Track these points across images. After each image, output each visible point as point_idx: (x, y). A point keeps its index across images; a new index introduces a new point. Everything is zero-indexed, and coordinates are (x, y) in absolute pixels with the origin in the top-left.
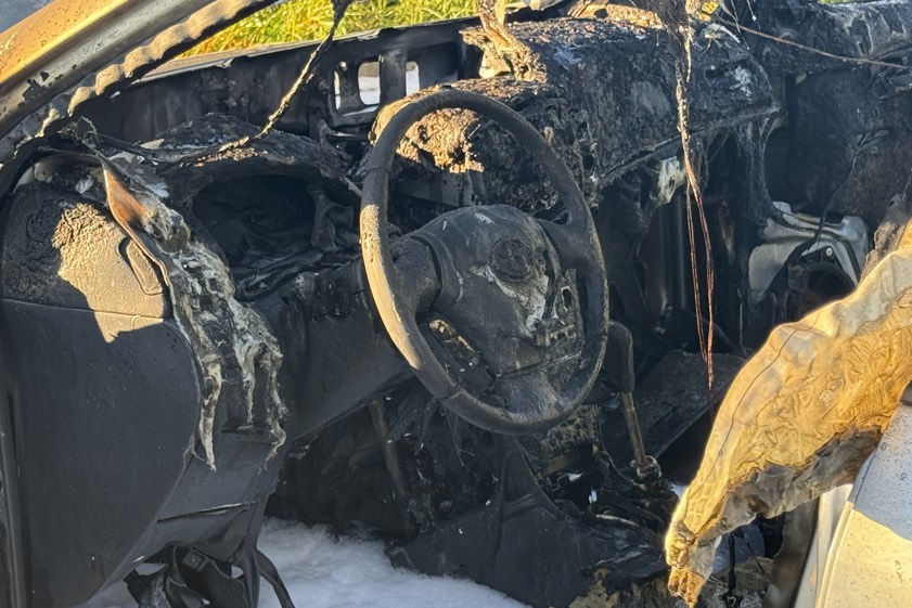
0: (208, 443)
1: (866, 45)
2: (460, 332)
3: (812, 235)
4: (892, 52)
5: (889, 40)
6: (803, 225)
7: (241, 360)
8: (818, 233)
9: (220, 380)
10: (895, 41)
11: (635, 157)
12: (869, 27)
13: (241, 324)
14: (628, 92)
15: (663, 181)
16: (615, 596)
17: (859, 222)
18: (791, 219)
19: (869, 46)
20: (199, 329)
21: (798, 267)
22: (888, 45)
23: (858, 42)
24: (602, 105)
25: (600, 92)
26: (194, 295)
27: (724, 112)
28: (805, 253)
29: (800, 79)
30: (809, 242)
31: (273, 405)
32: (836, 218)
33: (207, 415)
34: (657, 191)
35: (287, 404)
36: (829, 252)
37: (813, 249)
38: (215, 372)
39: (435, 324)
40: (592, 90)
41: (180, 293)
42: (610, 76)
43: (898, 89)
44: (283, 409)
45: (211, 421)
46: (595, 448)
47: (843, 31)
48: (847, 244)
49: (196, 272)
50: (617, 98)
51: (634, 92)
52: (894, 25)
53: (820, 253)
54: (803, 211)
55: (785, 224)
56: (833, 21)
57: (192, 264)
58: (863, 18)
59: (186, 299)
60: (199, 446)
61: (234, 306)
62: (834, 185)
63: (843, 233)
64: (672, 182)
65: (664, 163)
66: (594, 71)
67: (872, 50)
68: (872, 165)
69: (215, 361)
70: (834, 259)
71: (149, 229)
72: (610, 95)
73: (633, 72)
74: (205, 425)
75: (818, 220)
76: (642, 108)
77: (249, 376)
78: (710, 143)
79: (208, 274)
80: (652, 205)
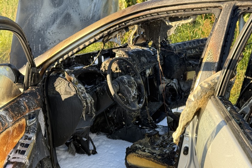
0: (84, 116)
1: (176, 50)
2: (123, 96)
3: (169, 82)
6: (168, 81)
7: (88, 102)
8: (170, 82)
9: (86, 105)
10: (180, 50)
11: (142, 69)
12: (176, 47)
13: (87, 96)
14: (140, 59)
15: (147, 73)
16: (149, 138)
17: (176, 80)
18: (166, 80)
20: (82, 97)
21: (167, 88)
23: (174, 50)
24: (137, 61)
25: (136, 59)
26: (80, 92)
27: (155, 61)
28: (168, 85)
29: (165, 56)
30: (169, 83)
31: (93, 109)
32: (172, 79)
33: (84, 111)
34: (146, 75)
35: (95, 109)
36: (172, 85)
37: (170, 84)
38: (85, 104)
39: (119, 94)
40: (135, 58)
41: (79, 91)
42: (137, 56)
43: (181, 57)
44: (94, 110)
45: (84, 112)
46: (140, 117)
47: (172, 48)
48: (175, 83)
49: (80, 88)
50: (139, 60)
51: (141, 59)
52: (180, 47)
53: (170, 85)
54: (167, 78)
56: (170, 46)
57: (80, 87)
59: (79, 92)
60: (83, 116)
61: (86, 93)
62: (172, 74)
63: (174, 82)
64: (148, 73)
65: (147, 70)
66: (135, 55)
68: (178, 70)
69: (85, 102)
70: (173, 86)
71: (73, 81)
72: (138, 59)
73: (141, 55)
74: (84, 113)
75: (170, 80)
76: (143, 61)
77: (89, 105)
78: (154, 66)
79: (82, 88)
80: (145, 77)
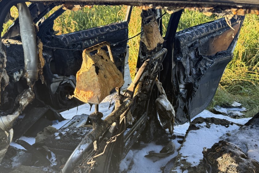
4: (73, 43)
5: (72, 41)
6: (61, 78)
10: (73, 41)
12: (67, 39)
17: (73, 76)
18: (59, 77)
19: (67, 43)
21: (61, 86)
22: (72, 42)
23: (65, 42)
30: (62, 81)
32: (68, 76)
36: (68, 82)
47: (61, 40)
48: (72, 80)
52: (73, 38)
53: (66, 83)
55: (57, 78)
56: (58, 38)
58: (66, 37)
62: (65, 70)
63: (70, 78)
64: (18, 77)
65: (14, 73)
67: (68, 43)
75: (64, 77)
76: (10, 61)
